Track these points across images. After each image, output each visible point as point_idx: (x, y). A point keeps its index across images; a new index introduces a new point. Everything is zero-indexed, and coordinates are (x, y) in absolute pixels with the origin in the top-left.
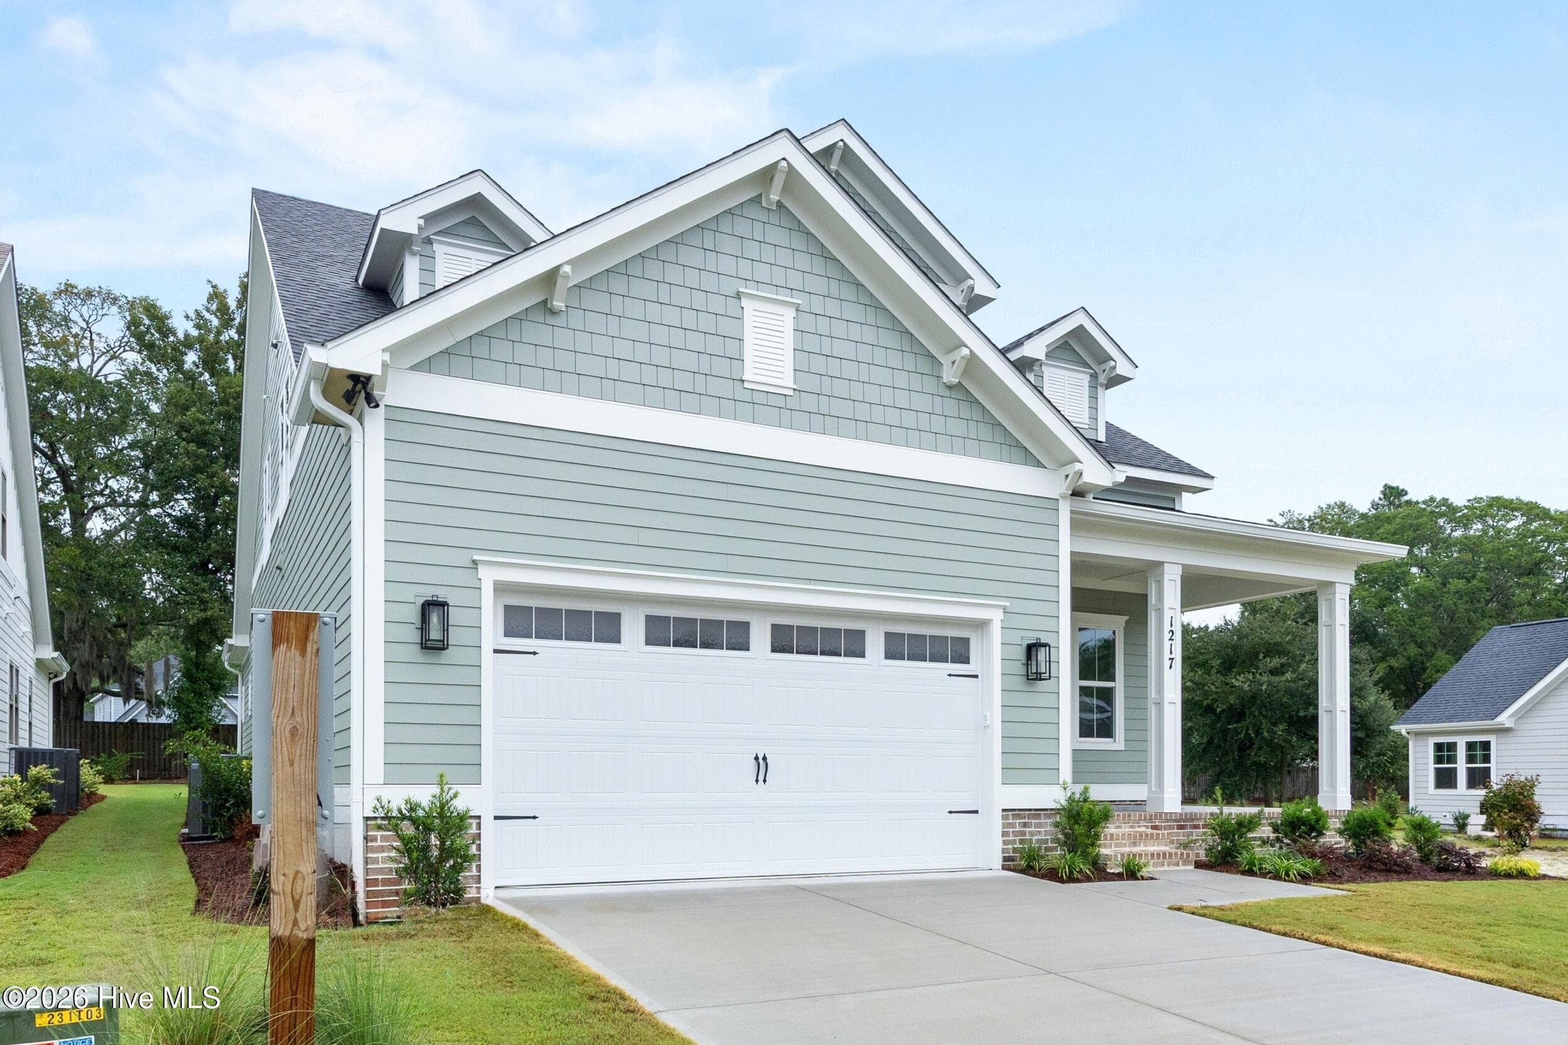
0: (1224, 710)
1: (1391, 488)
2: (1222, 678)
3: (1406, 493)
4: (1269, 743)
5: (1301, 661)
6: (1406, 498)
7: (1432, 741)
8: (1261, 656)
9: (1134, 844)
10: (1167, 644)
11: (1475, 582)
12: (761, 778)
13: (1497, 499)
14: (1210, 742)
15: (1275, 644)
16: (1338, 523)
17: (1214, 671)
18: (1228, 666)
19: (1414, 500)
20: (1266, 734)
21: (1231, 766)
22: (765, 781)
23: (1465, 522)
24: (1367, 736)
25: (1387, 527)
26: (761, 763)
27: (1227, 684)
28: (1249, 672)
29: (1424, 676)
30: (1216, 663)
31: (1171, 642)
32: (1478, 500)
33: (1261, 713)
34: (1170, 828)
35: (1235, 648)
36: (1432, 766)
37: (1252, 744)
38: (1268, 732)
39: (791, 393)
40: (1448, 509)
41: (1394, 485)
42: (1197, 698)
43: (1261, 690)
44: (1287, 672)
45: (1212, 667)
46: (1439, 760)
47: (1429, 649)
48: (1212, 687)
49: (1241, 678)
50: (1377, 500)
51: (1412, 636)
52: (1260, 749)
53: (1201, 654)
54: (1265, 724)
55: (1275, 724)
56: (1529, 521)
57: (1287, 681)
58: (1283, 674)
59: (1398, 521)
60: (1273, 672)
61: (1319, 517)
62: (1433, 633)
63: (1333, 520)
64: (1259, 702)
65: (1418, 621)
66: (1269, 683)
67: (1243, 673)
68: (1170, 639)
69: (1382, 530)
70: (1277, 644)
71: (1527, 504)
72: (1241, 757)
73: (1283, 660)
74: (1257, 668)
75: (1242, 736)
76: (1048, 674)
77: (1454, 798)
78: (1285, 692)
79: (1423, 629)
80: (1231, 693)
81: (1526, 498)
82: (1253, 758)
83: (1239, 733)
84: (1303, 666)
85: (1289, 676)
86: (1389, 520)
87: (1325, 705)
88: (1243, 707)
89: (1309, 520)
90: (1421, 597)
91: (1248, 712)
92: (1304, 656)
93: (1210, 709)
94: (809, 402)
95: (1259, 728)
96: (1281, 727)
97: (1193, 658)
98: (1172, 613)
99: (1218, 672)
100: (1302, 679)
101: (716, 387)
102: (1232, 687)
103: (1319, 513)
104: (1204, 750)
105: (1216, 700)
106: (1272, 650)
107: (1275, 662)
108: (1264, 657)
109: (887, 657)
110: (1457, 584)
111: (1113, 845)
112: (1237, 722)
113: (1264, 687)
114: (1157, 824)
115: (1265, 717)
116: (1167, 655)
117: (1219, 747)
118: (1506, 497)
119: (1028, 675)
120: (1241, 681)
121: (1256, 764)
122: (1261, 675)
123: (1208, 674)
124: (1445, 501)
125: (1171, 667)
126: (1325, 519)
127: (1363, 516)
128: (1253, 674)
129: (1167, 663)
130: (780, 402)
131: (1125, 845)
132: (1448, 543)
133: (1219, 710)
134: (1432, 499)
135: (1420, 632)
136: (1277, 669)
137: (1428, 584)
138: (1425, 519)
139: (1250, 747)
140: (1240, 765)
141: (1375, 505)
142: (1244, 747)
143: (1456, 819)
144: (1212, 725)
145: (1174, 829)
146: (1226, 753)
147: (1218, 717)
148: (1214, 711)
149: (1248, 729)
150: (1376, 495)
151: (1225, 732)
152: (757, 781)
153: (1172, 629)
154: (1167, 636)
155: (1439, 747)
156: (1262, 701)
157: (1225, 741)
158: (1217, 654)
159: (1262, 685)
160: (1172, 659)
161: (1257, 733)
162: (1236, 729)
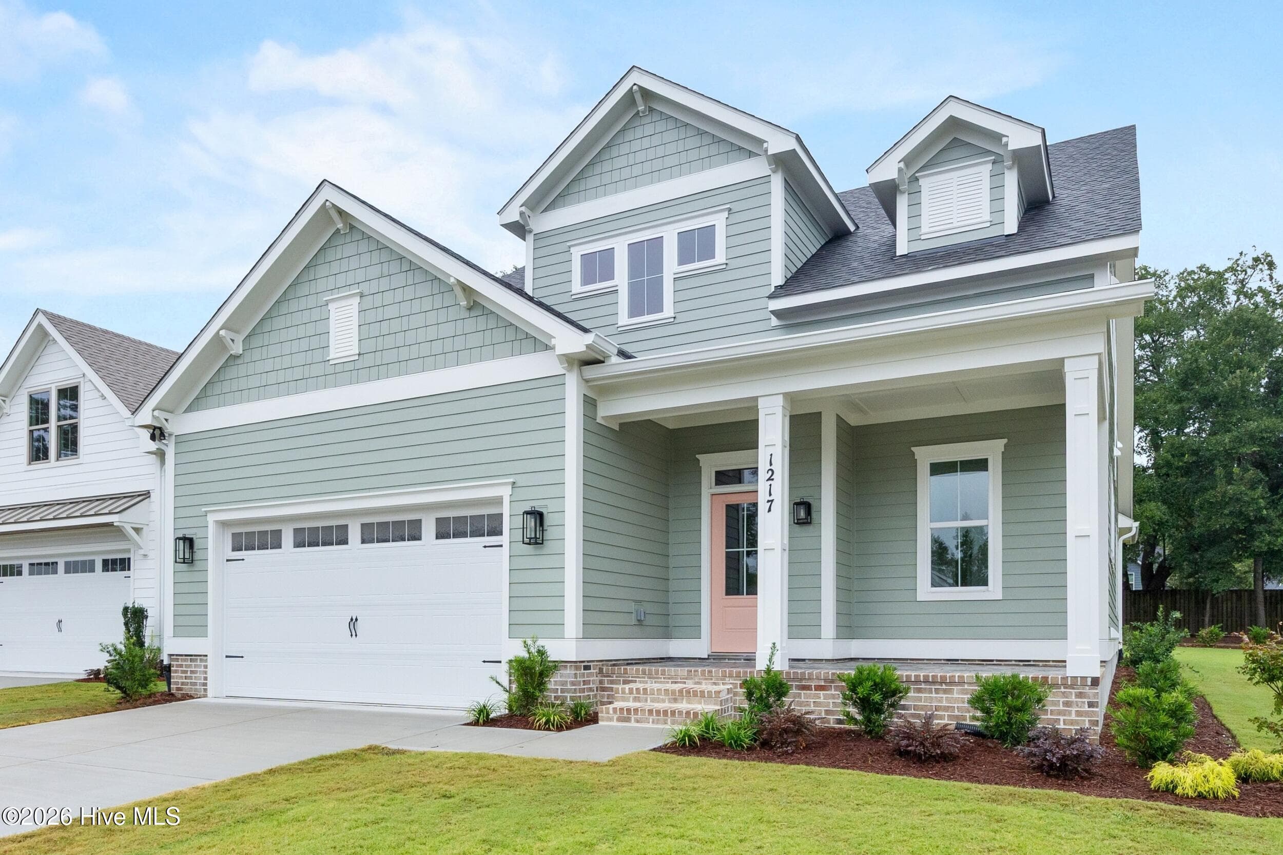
9: (675, 700)
12: (354, 634)
22: (356, 635)
26: (353, 621)
31: (770, 482)
39: (356, 357)
68: (769, 479)
76: (541, 539)
94: (368, 360)
101: (317, 370)
109: (437, 538)
111: (649, 699)
119: (523, 541)
125: (770, 510)
129: (765, 506)
130: (350, 366)
131: (663, 701)
152: (352, 635)
153: (772, 467)
154: (765, 476)
160: (771, 502)
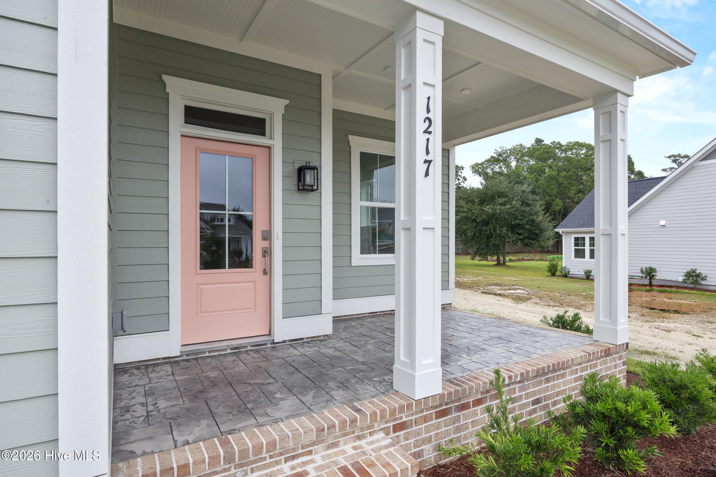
0: (480, 221)
1: (538, 139)
2: (479, 207)
3: (543, 141)
4: (499, 236)
5: (513, 200)
6: (543, 143)
7: (573, 236)
8: (496, 197)
10: (421, 139)
11: (570, 173)
13: (577, 142)
14: (474, 235)
15: (502, 192)
16: (520, 151)
17: (476, 204)
18: (482, 202)
19: (546, 143)
20: (498, 232)
21: (483, 245)
23: (566, 151)
24: (540, 232)
25: (538, 152)
27: (482, 210)
28: (491, 205)
29: (552, 208)
30: (477, 200)
31: (427, 136)
32: (571, 143)
33: (496, 223)
34: (425, 419)
35: (485, 194)
36: (573, 248)
37: (492, 236)
38: (499, 231)
40: (559, 146)
41: (539, 138)
42: (469, 216)
43: (496, 212)
44: (507, 205)
45: (475, 202)
46: (576, 245)
47: (554, 198)
48: (475, 211)
49: (488, 207)
50: (533, 144)
51: (547, 193)
52: (496, 238)
53: (471, 197)
54: (498, 227)
55: (502, 227)
56: (588, 151)
57: (507, 208)
58: (505, 205)
59: (542, 150)
60: (501, 204)
61: (513, 149)
62: (555, 191)
63: (518, 150)
64: (495, 217)
65: (550, 187)
66: (500, 209)
67: (489, 205)
68: (426, 132)
69: (536, 153)
70: (503, 193)
71: (588, 144)
72: (487, 241)
73: (506, 199)
74: (495, 203)
75: (488, 232)
77: (583, 262)
78: (507, 213)
79: (551, 190)
80: (483, 214)
81: (587, 142)
82: (493, 242)
83: (487, 231)
84: (514, 202)
85: (508, 206)
86: (538, 150)
87: (601, 228)
88: (488, 220)
89: (509, 150)
90: (551, 178)
91: (490, 221)
92: (514, 198)
93: (474, 220)
95: (495, 229)
96: (505, 229)
97: (468, 198)
98: (428, 92)
99: (478, 205)
100: (513, 208)
102: (484, 211)
103: (513, 147)
104: (472, 238)
105: (477, 217)
106: (501, 195)
107: (502, 200)
108: (498, 198)
110: (564, 173)
112: (486, 226)
113: (498, 211)
114: (404, 419)
115: (498, 224)
116: (420, 156)
117: (478, 237)
118: (580, 141)
120: (488, 209)
121: (493, 244)
122: (496, 206)
123: (474, 205)
124: (559, 143)
125: (427, 174)
126: (515, 150)
127: (529, 148)
128: (493, 205)
129: (421, 167)
132: (559, 159)
133: (478, 221)
134: (554, 142)
135: (550, 191)
136: (502, 203)
137: (553, 173)
138: (551, 149)
139: (491, 237)
140: (487, 245)
141: (532, 145)
142: (489, 237)
143: (585, 273)
144: (475, 227)
145: (431, 419)
146: (481, 239)
147: (478, 224)
148: (476, 222)
149: (490, 229)
150: (533, 141)
151: (481, 230)
153: (430, 115)
154: (421, 126)
155: (577, 239)
156: (497, 217)
157: (481, 235)
158: (478, 197)
159: (497, 210)
160: (428, 162)
161: (494, 231)
162: (485, 230)
